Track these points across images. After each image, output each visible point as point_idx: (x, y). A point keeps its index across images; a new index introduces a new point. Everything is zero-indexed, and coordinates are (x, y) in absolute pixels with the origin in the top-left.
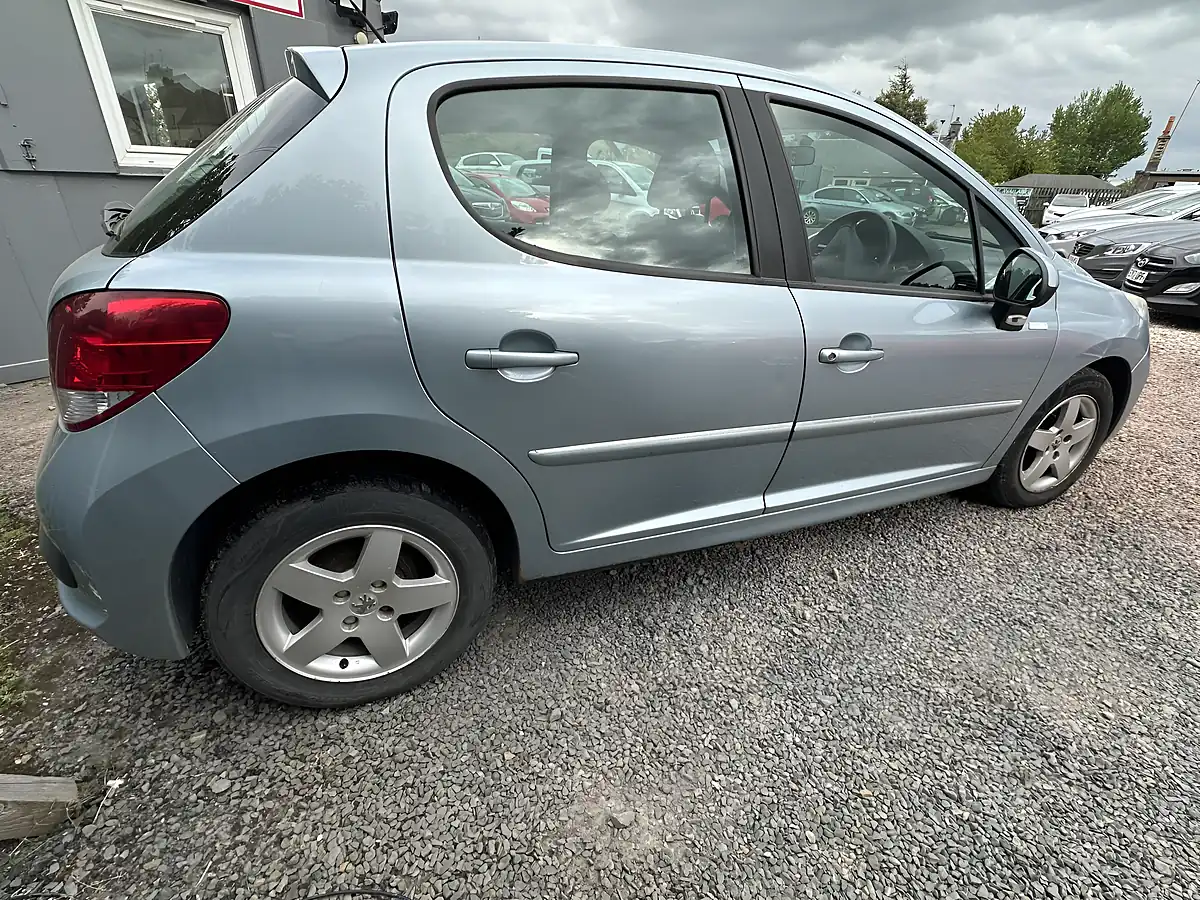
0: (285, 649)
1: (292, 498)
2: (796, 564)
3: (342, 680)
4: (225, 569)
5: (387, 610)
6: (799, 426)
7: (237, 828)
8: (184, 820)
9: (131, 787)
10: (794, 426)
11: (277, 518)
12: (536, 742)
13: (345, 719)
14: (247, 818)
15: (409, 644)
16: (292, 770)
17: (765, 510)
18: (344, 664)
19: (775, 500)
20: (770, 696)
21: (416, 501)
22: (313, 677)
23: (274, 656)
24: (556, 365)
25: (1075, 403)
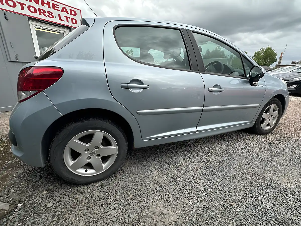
0: (70, 165)
1: (75, 122)
2: (206, 148)
3: (85, 175)
4: (57, 141)
5: (98, 155)
6: (204, 108)
7: (54, 217)
8: (39, 215)
9: (25, 206)
10: (203, 108)
11: (71, 127)
12: (139, 193)
13: (86, 187)
14: (57, 214)
15: (104, 166)
16: (70, 201)
17: (197, 131)
18: (86, 171)
19: (199, 128)
20: (203, 180)
21: (107, 124)
22: (78, 174)
23: (68, 167)
24: (144, 88)
25: (272, 106)
